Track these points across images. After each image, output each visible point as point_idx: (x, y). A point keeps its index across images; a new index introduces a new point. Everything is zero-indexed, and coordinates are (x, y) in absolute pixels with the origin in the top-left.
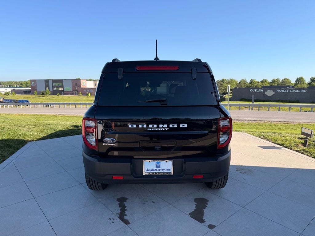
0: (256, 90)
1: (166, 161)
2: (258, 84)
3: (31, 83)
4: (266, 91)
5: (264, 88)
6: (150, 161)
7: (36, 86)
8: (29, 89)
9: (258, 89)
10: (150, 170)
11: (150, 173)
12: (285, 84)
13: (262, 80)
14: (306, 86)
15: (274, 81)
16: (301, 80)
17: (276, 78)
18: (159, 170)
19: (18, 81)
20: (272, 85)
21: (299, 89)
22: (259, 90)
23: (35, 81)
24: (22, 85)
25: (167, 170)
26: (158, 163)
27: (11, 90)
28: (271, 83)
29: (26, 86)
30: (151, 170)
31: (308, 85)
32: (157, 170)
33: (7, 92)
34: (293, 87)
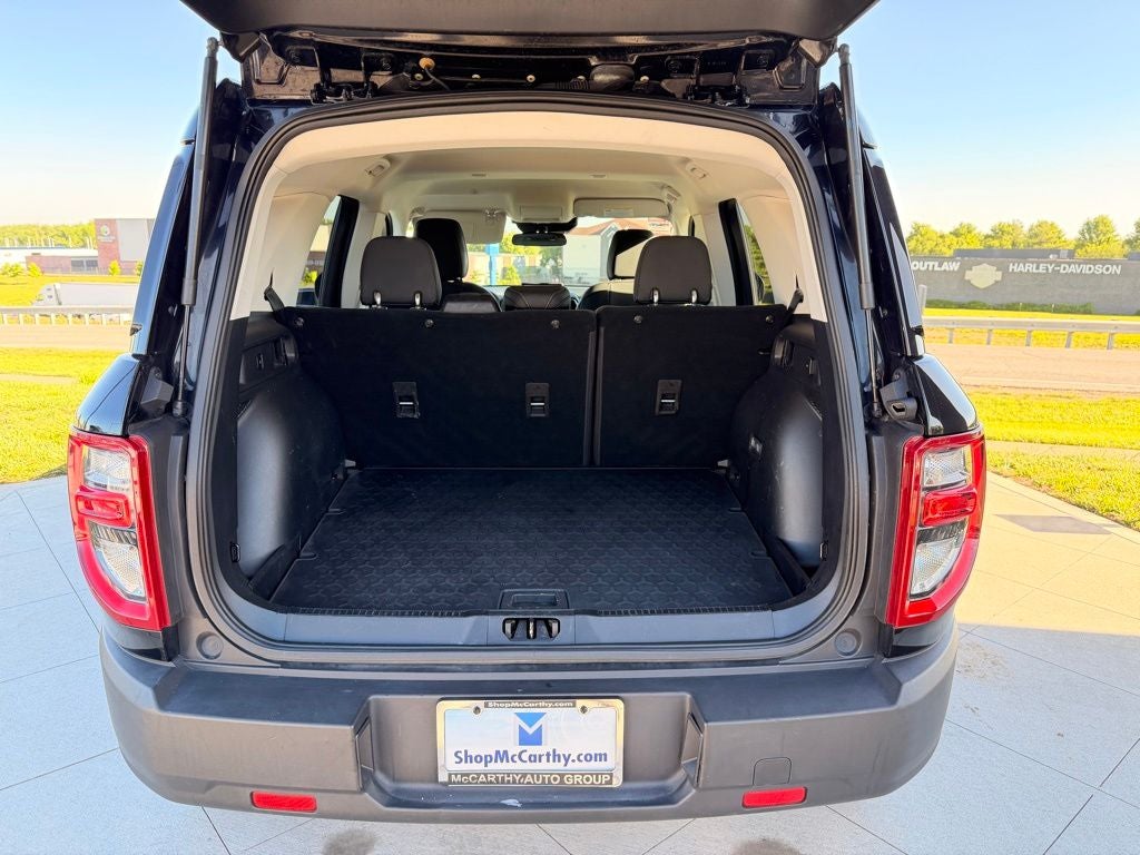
0: (931, 264)
1: (580, 703)
2: (941, 240)
3: (99, 233)
4: (971, 269)
5: (963, 256)
6: (480, 703)
7: (115, 241)
8: (91, 252)
9: (941, 259)
10: (478, 759)
11: (479, 775)
12: (1040, 243)
13: (957, 226)
14: (1116, 250)
15: (999, 232)
16: (1101, 228)
17: (1007, 219)
18: (534, 759)
19: (51, 224)
20: (990, 247)
21: (1094, 262)
22: (946, 263)
23: (111, 222)
24: (67, 239)
25: (589, 758)
26: (531, 719)
27: (27, 258)
28: (987, 237)
29: (81, 244)
30: (487, 760)
31: (1127, 247)
32: (525, 757)
33: (11, 264)
34: (1071, 254)
